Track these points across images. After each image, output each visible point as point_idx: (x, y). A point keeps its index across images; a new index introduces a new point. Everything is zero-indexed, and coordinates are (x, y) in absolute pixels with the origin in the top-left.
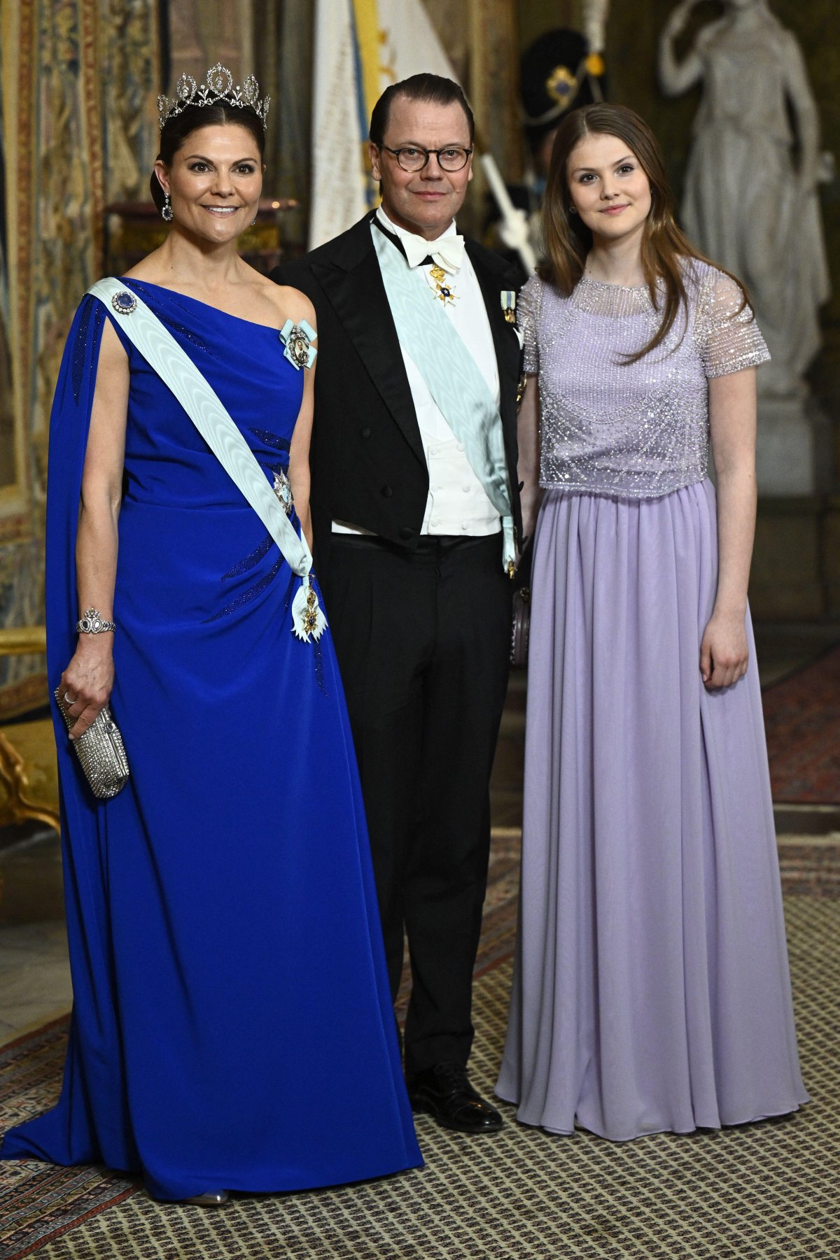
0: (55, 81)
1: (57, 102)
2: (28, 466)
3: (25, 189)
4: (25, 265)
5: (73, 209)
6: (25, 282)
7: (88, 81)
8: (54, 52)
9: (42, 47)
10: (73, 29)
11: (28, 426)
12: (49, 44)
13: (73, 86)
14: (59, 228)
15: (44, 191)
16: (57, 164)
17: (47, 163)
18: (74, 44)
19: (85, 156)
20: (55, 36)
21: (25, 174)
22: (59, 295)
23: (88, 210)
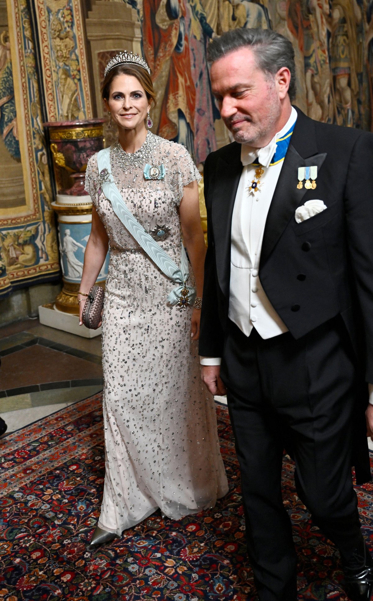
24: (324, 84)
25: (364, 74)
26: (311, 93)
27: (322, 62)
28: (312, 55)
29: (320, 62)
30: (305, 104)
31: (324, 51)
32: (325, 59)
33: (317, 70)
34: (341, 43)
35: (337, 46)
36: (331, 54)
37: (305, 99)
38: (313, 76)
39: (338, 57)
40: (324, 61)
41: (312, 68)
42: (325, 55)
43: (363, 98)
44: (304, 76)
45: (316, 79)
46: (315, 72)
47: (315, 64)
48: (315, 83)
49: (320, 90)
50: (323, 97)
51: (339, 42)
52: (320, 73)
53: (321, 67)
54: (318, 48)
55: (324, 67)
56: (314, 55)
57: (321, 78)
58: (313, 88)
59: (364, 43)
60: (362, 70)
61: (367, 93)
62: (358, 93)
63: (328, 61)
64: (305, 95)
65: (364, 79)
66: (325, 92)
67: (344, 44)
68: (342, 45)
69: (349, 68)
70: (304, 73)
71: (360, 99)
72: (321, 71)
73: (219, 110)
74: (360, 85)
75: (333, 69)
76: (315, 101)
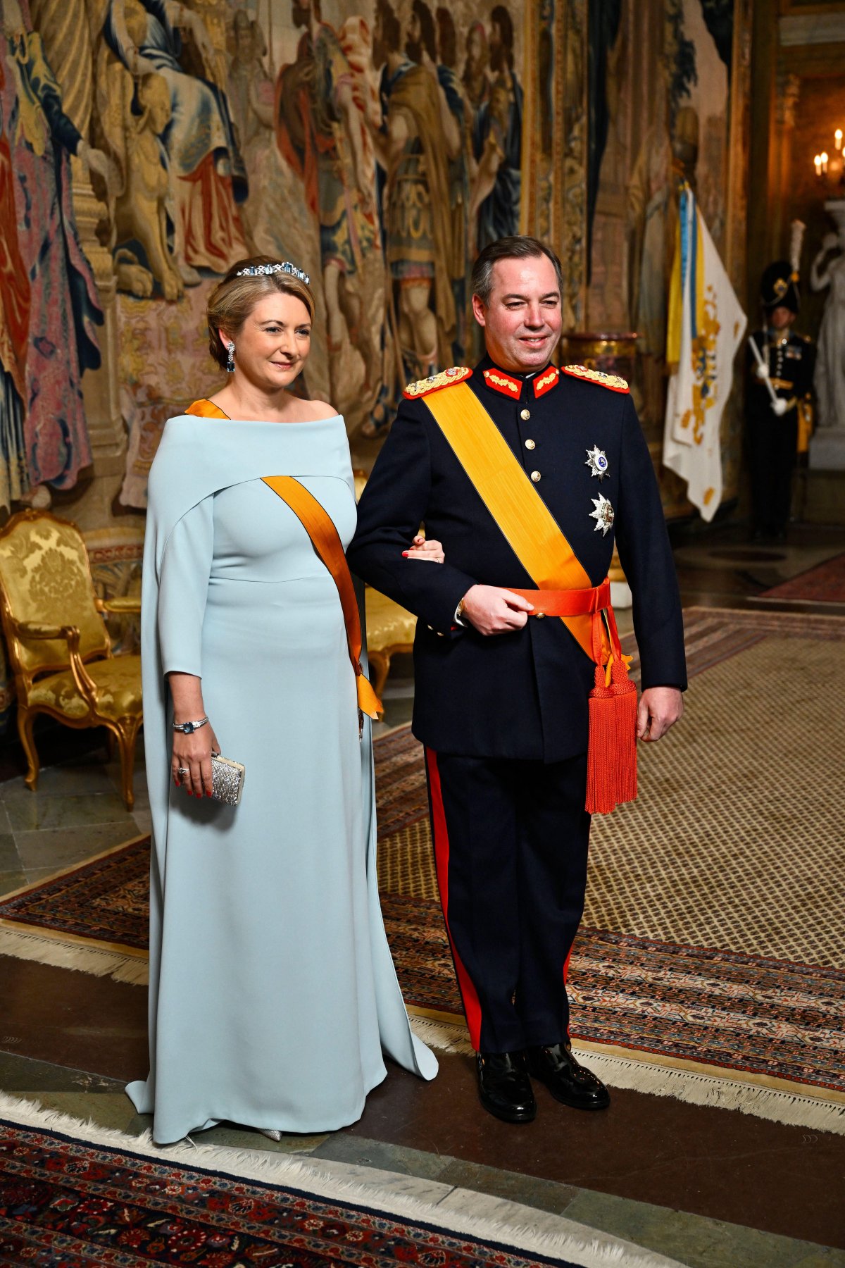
24: (371, 300)
26: (338, 317)
27: (365, 244)
28: (339, 224)
29: (360, 242)
31: (369, 217)
32: (372, 236)
33: (353, 262)
34: (411, 203)
35: (403, 206)
36: (386, 226)
37: (324, 333)
38: (342, 276)
39: (404, 234)
40: (368, 240)
41: (339, 256)
42: (371, 227)
45: (350, 286)
46: (348, 267)
47: (347, 247)
48: (349, 294)
49: (361, 313)
50: (369, 331)
51: (408, 199)
52: (360, 270)
53: (364, 255)
54: (355, 207)
55: (370, 256)
56: (344, 224)
57: (362, 283)
58: (344, 307)
59: (468, 205)
60: (462, 273)
62: (455, 329)
63: (379, 242)
64: (324, 324)
66: (374, 317)
67: (419, 205)
68: (414, 205)
69: (432, 264)
70: (319, 267)
71: (460, 343)
72: (364, 266)
73: (96, 344)
74: (460, 308)
75: (392, 264)
76: (347, 340)
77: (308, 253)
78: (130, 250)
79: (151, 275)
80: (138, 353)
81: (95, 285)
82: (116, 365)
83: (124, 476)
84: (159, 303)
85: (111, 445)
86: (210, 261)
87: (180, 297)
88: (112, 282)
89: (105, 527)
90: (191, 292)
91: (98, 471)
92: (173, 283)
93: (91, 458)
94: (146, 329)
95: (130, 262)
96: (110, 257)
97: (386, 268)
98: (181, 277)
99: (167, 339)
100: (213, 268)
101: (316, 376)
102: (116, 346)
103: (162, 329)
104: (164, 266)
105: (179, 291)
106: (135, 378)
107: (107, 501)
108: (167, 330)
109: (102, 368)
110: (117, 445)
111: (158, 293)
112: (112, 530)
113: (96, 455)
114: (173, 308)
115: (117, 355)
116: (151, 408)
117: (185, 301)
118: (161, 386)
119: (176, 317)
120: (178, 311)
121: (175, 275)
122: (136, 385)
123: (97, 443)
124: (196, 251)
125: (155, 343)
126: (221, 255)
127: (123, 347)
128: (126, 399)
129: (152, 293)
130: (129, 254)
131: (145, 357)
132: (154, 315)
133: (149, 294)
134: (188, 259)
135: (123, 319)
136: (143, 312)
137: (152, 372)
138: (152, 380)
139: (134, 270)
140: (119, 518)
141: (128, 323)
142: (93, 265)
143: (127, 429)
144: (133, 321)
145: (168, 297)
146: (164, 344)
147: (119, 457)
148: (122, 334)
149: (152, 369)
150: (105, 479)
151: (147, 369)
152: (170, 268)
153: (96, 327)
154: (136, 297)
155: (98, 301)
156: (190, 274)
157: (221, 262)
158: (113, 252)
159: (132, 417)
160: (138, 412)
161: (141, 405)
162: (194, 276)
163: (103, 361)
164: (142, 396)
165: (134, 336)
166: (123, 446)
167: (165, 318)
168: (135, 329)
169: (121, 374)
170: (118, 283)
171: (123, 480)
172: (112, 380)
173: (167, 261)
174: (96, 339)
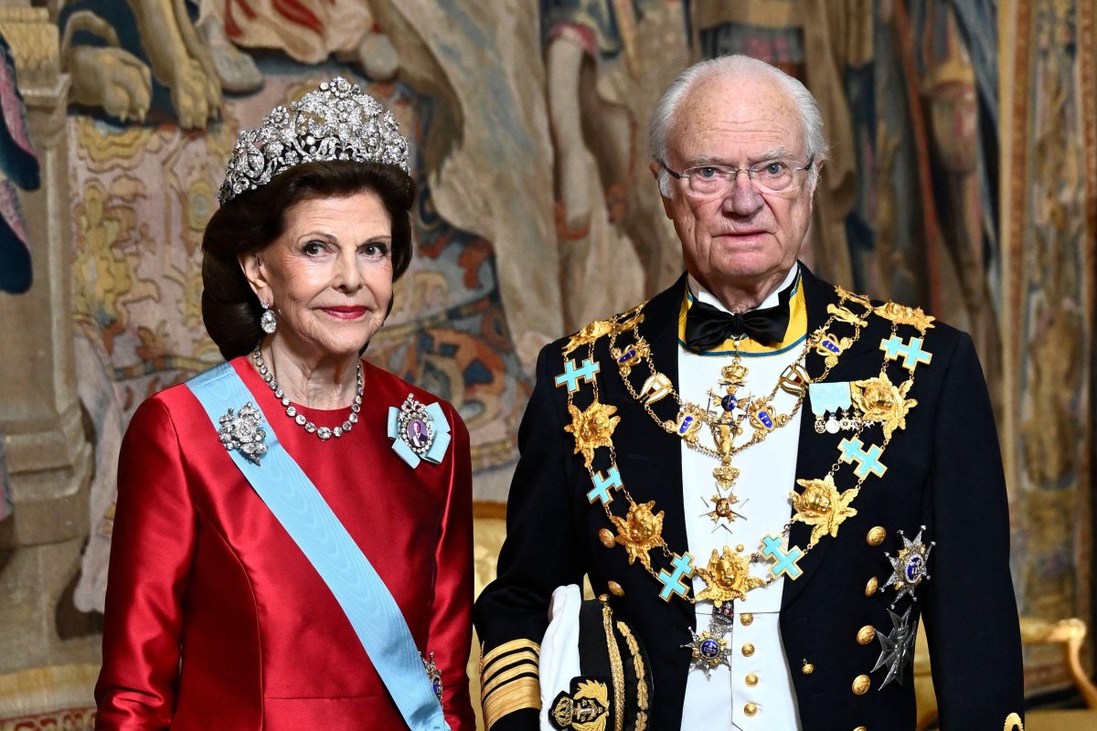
0: (1052, 64)
1: (1053, 87)
2: (1016, 457)
3: (1020, 174)
4: (1017, 252)
5: (1067, 195)
6: (1018, 270)
7: (1085, 64)
8: (1052, 36)
9: (1040, 29)
10: (1072, 12)
11: (1017, 414)
12: (1046, 27)
13: (1070, 70)
14: (1053, 214)
15: (1038, 177)
16: (1052, 150)
17: (1042, 148)
18: (1071, 28)
19: (1080, 140)
20: (1053, 19)
21: (1019, 159)
22: (1051, 282)
23: (1082, 196)
25: (882, 75)
26: (580, 165)
30: (547, 230)
33: (614, 30)
37: (549, 197)
38: (588, 63)
41: (582, 17)
43: (881, 211)
44: (538, 59)
45: (607, 88)
46: (603, 43)
48: (606, 105)
52: (630, 49)
57: (633, 77)
58: (594, 136)
60: (868, 53)
61: (900, 181)
62: (851, 184)
64: (549, 176)
65: (883, 101)
69: (799, 33)
70: (537, 45)
71: (865, 216)
72: (639, 41)
73: (21, 236)
74: (864, 135)
75: (703, 34)
76: (603, 214)
77: (510, 10)
78: (99, 13)
79: (147, 71)
80: (118, 253)
81: (17, 94)
82: (66, 283)
83: (86, 542)
84: (167, 135)
85: (54, 470)
86: (283, 35)
87: (215, 120)
88: (58, 90)
89: (42, 663)
90: (237, 109)
91: (25, 531)
92: (198, 88)
93: (10, 503)
94: (136, 196)
95: (100, 42)
96: (54, 29)
97: (690, 42)
98: (217, 73)
99: (185, 219)
100: (291, 53)
101: (529, 297)
102: (67, 236)
103: (174, 196)
104: (179, 49)
105: (210, 107)
106: (109, 310)
107: (46, 602)
108: (183, 197)
109: (35, 289)
110: (69, 469)
111: (163, 112)
112: (56, 671)
113: (20, 493)
114: (198, 146)
115: (69, 259)
116: (148, 379)
117: (225, 128)
118: (168, 328)
119: (203, 167)
120: (208, 153)
121: (204, 69)
122: (112, 328)
123: (21, 467)
124: (250, 14)
125: (156, 229)
126: (311, 22)
127: (82, 239)
128: (88, 362)
129: (149, 113)
130: (99, 22)
131: (132, 261)
132: (152, 163)
133: (142, 114)
134: (232, 30)
135: (83, 175)
136: (127, 157)
137: (149, 297)
138: (149, 316)
139: (108, 61)
140: (73, 643)
141: (93, 184)
142: (14, 51)
143: (91, 433)
144: (106, 179)
145: (187, 121)
146: (177, 229)
147: (71, 498)
148: (81, 209)
149: (151, 289)
150: (41, 550)
151: (139, 289)
152: (191, 55)
153: (20, 192)
154: (114, 122)
155: (26, 136)
156: (238, 65)
157: (311, 38)
158: (61, 19)
159: (103, 402)
160: (118, 388)
161: (124, 374)
162: (248, 72)
163: (37, 275)
164: (125, 354)
165: (108, 213)
166: (83, 472)
167: (179, 169)
168: (111, 197)
169: (79, 304)
170: (71, 91)
171: (83, 552)
172: (56, 316)
173: (184, 39)
174: (22, 223)
